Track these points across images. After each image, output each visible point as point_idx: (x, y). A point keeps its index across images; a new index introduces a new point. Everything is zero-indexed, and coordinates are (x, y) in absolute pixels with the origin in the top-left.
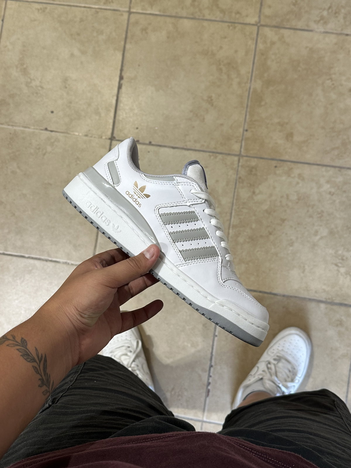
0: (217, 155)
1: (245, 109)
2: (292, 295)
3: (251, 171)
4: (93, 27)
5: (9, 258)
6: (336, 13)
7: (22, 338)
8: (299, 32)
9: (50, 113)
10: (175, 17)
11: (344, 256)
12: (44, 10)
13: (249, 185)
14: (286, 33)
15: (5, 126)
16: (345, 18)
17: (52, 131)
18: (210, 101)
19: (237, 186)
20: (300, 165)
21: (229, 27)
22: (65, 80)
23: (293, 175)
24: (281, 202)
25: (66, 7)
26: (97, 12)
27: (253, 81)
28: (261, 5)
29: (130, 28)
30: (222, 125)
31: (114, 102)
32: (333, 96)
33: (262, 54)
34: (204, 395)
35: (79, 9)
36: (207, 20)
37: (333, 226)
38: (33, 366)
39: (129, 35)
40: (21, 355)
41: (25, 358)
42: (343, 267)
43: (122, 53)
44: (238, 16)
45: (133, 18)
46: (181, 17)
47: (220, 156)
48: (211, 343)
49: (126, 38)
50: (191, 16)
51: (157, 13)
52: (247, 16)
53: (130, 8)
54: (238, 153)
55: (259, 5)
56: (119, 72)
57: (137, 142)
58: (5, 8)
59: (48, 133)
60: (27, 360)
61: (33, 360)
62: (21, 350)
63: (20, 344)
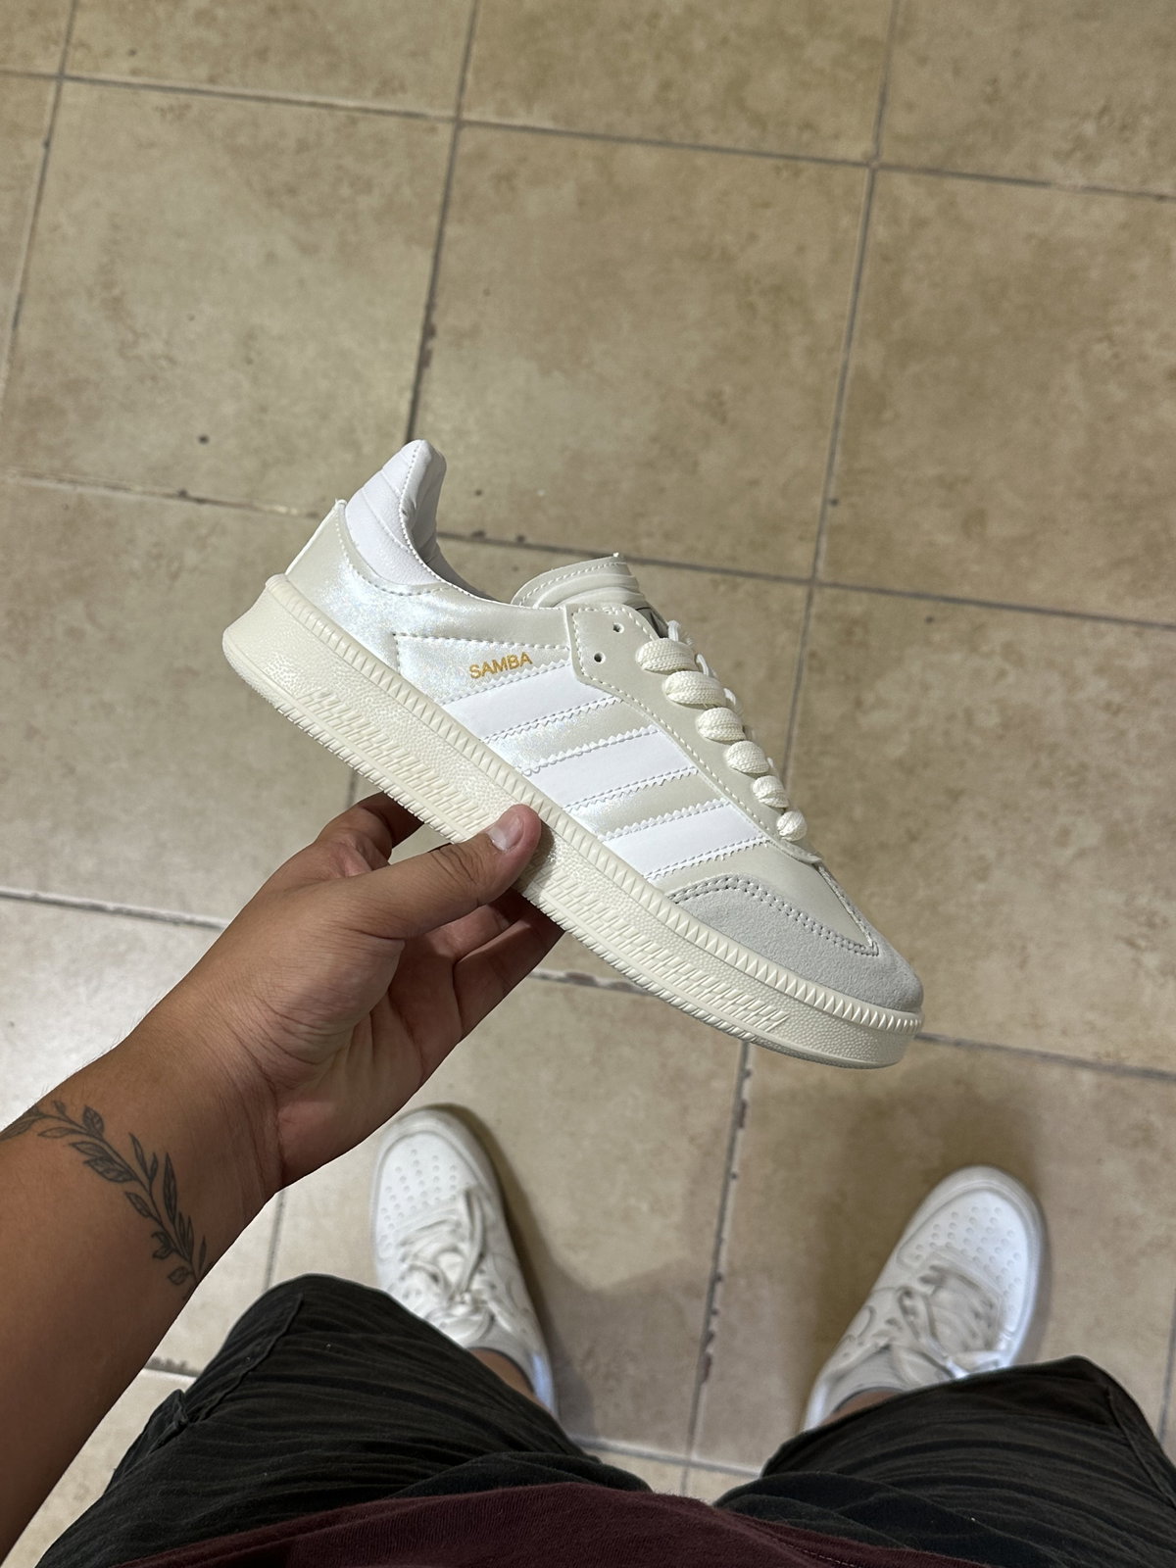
0: (740, 580)
1: (829, 436)
2: (984, 1040)
3: (849, 633)
4: (340, 167)
5: (52, 912)
6: (1124, 127)
7: (88, 1109)
8: (1004, 187)
9: (196, 442)
10: (605, 138)
11: (1154, 914)
12: (179, 113)
13: (842, 678)
14: (962, 188)
15: (49, 484)
16: (1153, 144)
17: (201, 501)
18: (716, 406)
19: (804, 682)
20: (1008, 615)
21: (778, 170)
22: (249, 337)
23: (985, 648)
25: (252, 104)
26: (353, 122)
27: (855, 344)
28: (883, 100)
29: (459, 171)
30: (754, 483)
31: (404, 408)
32: (1117, 393)
33: (886, 259)
34: (693, 1374)
35: (295, 109)
36: (705, 148)
37: (1118, 814)
38: (128, 1195)
39: (456, 194)
40: (87, 1162)
41: (100, 1169)
42: (1154, 949)
43: (430, 252)
44: (806, 136)
45: (470, 141)
47: (748, 585)
48: (717, 1202)
49: (446, 203)
50: (657, 137)
51: (548, 125)
52: (836, 137)
53: (459, 108)
54: (806, 575)
55: (874, 102)
56: (421, 314)
57: (479, 536)
58: (56, 107)
59: (188, 505)
60: (107, 1175)
61: (127, 1175)
62: (85, 1146)
63: (81, 1127)
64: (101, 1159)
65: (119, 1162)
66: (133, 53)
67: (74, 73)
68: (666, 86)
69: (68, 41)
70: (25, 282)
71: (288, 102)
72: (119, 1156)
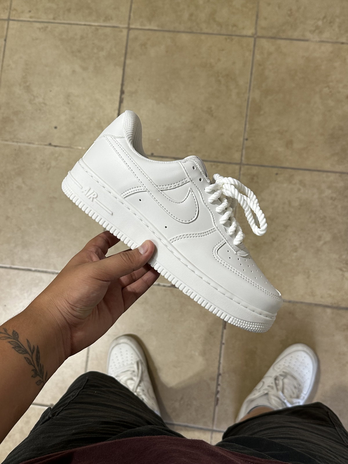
0: (219, 164)
1: (245, 119)
2: (297, 300)
3: (252, 179)
4: (94, 44)
5: (16, 272)
6: (330, 22)
7: (14, 331)
8: (295, 42)
9: (53, 128)
10: (174, 32)
12: (45, 29)
14: (282, 43)
15: (10, 143)
16: (339, 27)
17: (55, 146)
18: (210, 112)
20: (301, 172)
21: (226, 39)
22: (68, 96)
23: (294, 182)
24: (283, 208)
25: (67, 26)
26: (97, 30)
27: (251, 91)
28: (257, 17)
29: (129, 43)
30: (222, 135)
32: (331, 103)
34: (213, 403)
35: (80, 27)
36: (204, 33)
37: (336, 231)
38: (25, 358)
39: (129, 50)
40: (13, 348)
41: (17, 350)
43: (122, 68)
44: (234, 29)
45: (132, 34)
46: (179, 32)
47: (221, 166)
48: (219, 351)
49: (126, 54)
50: (189, 31)
51: (156, 28)
52: (243, 28)
53: (129, 24)
54: (239, 162)
55: (254, 18)
56: (120, 87)
58: (7, 29)
59: (52, 148)
60: (19, 351)
61: (25, 352)
62: (13, 343)
63: (12, 337)
64: (17, 347)
65: (22, 347)
66: (30, 11)
67: (13, 18)
68: (191, 15)
69: (10, 9)
71: (77, 24)
72: (23, 346)
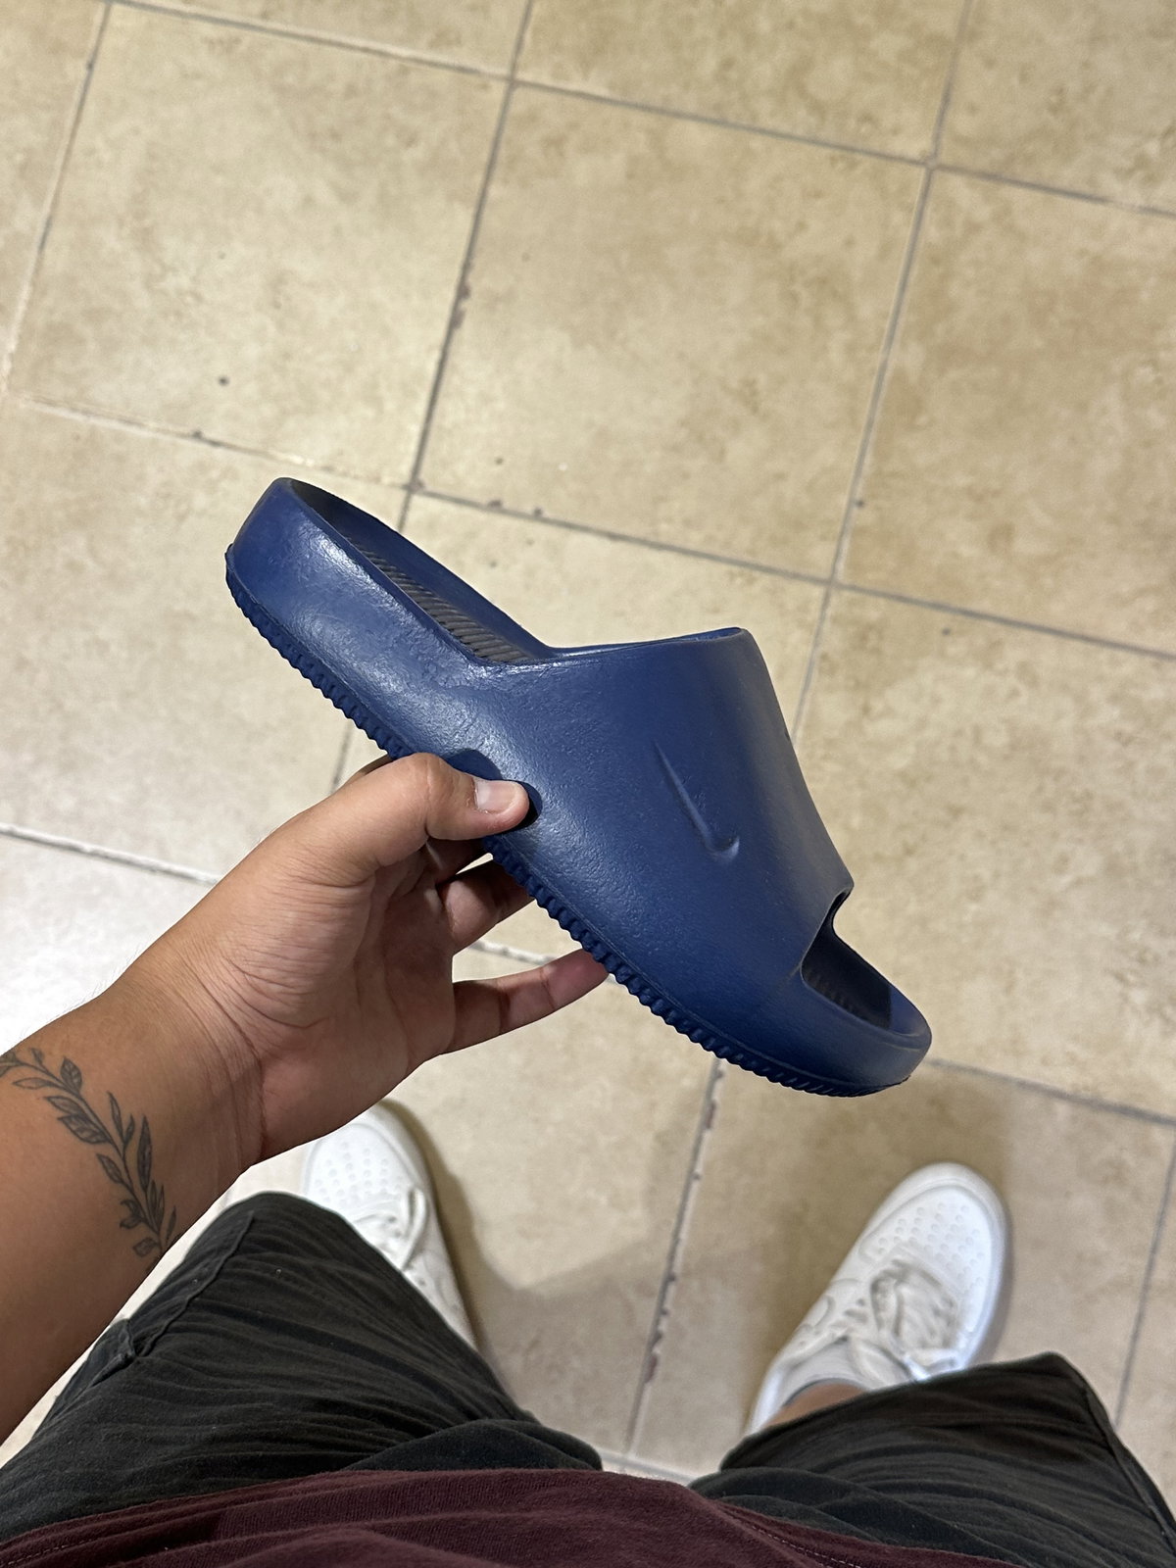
0: (756, 574)
1: (862, 434)
2: (962, 1062)
3: (864, 638)
4: (387, 117)
5: (27, 848)
7: (66, 1062)
8: (1061, 200)
9: (216, 383)
10: (661, 111)
11: (1146, 950)
12: (228, 46)
13: (852, 683)
14: (1019, 197)
15: (62, 413)
17: (215, 444)
18: (749, 395)
19: (813, 684)
20: (1027, 635)
21: (833, 160)
22: (278, 281)
23: (1000, 666)
24: (953, 749)
25: (303, 45)
26: (404, 71)
27: (896, 346)
28: (946, 99)
29: (508, 132)
30: (780, 477)
31: (431, 368)
32: (1156, 418)
34: (637, 1373)
35: (346, 53)
36: (763, 131)
37: (1119, 847)
38: (100, 1157)
39: (503, 152)
40: (61, 1119)
41: (74, 1128)
42: (1143, 985)
43: (472, 211)
44: (865, 129)
45: (522, 101)
47: (764, 580)
48: (678, 1201)
49: (491, 164)
50: (714, 115)
51: (603, 92)
52: (895, 131)
53: (514, 67)
54: (824, 575)
55: (937, 101)
56: (455, 273)
57: (495, 506)
58: (103, 29)
59: (203, 447)
60: (79, 1134)
61: (102, 1136)
62: (61, 1101)
63: (57, 1080)
64: (76, 1117)
65: (94, 1120)
68: (727, 64)
70: (55, 204)
71: (340, 45)
72: (95, 1116)
